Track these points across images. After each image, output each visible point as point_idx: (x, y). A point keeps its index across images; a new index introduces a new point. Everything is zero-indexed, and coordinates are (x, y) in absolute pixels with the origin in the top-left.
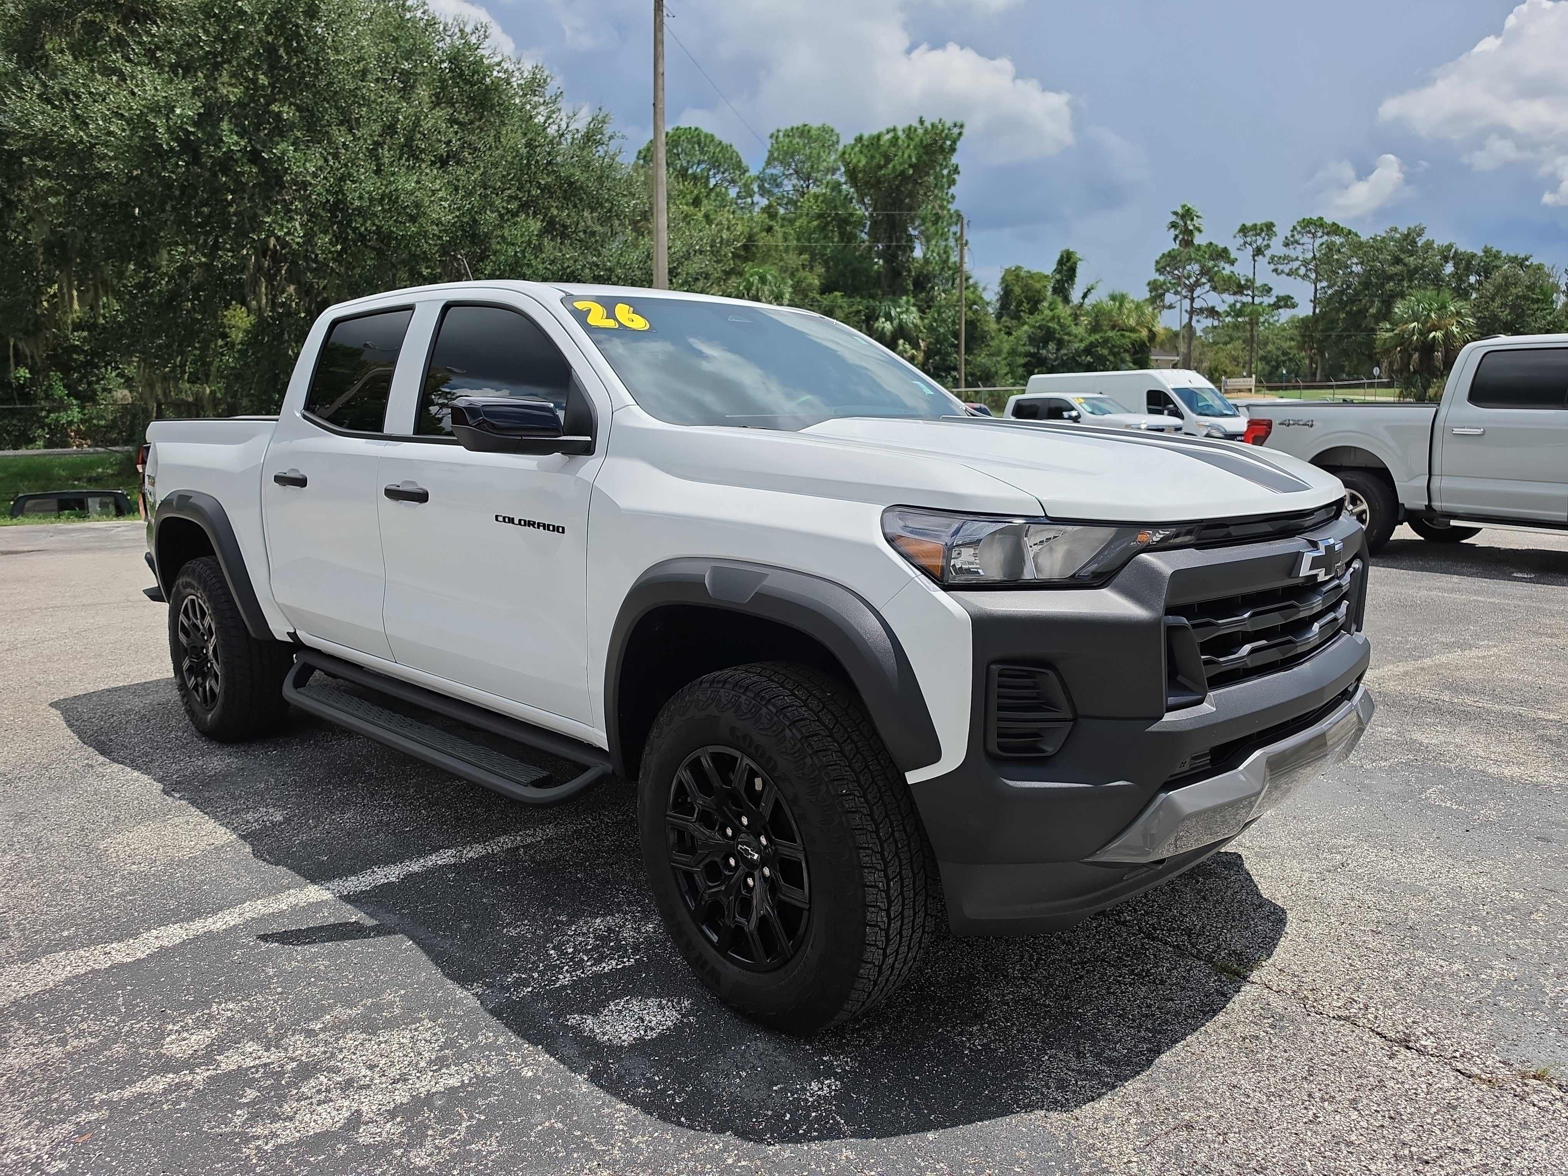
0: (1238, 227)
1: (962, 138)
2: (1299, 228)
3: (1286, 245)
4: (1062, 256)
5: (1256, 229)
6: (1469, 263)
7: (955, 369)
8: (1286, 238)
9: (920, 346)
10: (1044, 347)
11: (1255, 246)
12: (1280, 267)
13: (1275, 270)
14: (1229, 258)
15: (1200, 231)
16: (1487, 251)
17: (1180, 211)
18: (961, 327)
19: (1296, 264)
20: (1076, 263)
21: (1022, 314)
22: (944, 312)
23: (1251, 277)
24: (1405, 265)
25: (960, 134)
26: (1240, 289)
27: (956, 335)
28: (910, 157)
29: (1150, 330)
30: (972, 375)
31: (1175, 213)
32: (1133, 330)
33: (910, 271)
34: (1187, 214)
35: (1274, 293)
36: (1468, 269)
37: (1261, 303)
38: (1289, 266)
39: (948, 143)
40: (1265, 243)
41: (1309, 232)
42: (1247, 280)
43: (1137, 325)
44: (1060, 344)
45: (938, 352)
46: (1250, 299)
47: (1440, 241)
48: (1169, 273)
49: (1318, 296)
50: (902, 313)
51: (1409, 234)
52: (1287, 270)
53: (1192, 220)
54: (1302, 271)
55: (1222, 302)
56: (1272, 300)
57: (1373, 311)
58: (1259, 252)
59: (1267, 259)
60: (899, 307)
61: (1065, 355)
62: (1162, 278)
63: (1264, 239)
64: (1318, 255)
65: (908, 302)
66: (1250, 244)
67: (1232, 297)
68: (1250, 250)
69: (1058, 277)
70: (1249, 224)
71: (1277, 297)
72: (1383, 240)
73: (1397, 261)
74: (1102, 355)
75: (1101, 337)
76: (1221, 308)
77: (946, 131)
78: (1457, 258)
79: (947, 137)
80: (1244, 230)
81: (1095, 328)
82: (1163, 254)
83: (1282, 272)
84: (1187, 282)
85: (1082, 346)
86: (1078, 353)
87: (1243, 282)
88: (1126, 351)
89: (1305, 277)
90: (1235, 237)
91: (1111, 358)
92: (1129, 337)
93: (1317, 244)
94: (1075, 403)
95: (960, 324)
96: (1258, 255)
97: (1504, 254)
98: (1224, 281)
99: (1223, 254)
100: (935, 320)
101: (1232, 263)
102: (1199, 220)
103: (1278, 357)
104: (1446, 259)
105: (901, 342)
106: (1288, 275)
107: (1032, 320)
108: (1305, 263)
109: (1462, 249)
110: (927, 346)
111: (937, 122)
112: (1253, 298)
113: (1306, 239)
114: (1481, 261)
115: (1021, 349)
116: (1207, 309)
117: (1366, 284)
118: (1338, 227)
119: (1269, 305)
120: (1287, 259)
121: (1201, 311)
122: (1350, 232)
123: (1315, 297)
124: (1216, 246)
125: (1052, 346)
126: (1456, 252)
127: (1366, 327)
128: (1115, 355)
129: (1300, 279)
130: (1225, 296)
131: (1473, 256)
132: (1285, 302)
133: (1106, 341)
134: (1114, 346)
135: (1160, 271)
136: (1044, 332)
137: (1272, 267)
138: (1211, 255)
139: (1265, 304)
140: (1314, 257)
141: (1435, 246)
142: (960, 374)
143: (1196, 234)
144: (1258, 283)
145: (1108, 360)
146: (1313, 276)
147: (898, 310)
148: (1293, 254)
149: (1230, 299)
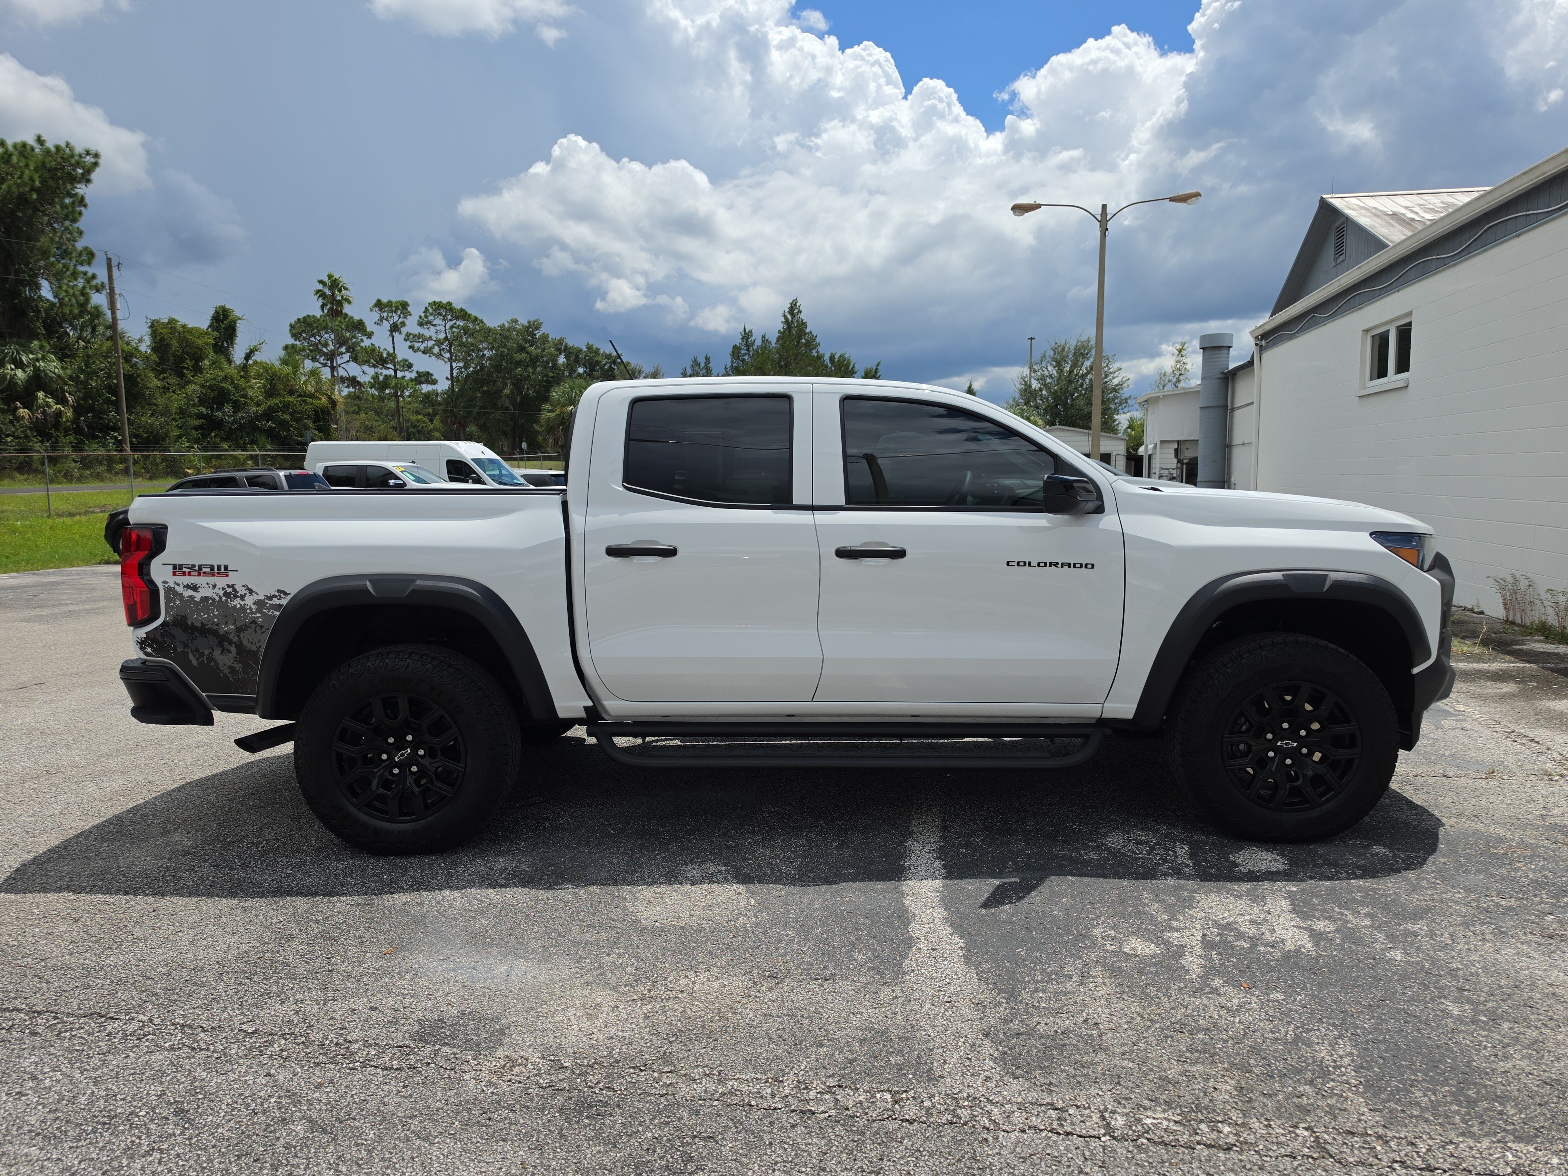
0: (374, 302)
1: (98, 170)
2: (431, 310)
3: (421, 324)
4: (216, 312)
5: (391, 306)
6: (577, 356)
7: (115, 429)
8: (420, 317)
9: (68, 401)
10: (218, 409)
11: (391, 322)
12: (417, 345)
13: (411, 347)
14: (365, 330)
15: (349, 302)
16: (589, 348)
17: (326, 279)
18: (119, 382)
19: (431, 343)
20: (235, 322)
21: (185, 371)
22: (94, 363)
23: (391, 351)
24: (527, 353)
25: (96, 164)
26: (382, 361)
27: (114, 391)
28: (31, 179)
29: (330, 398)
30: (137, 436)
31: (321, 282)
32: (312, 396)
33: (38, 311)
34: (335, 284)
35: (415, 368)
36: (577, 361)
37: (403, 377)
38: (425, 345)
39: (80, 171)
40: (401, 320)
41: (440, 314)
42: (388, 354)
43: (316, 391)
44: (237, 407)
45: (91, 409)
46: (392, 372)
47: (554, 336)
48: (305, 339)
49: (455, 375)
50: (38, 360)
51: (530, 326)
52: (422, 348)
53: (340, 291)
54: (436, 350)
55: (365, 374)
56: (414, 375)
57: (506, 392)
58: (395, 328)
59: (403, 336)
60: (32, 353)
61: (243, 418)
62: (298, 343)
63: (400, 317)
64: (449, 336)
65: (42, 347)
66: (387, 320)
67: (373, 369)
68: (386, 325)
69: (216, 334)
70: (385, 300)
71: (417, 372)
72: (509, 330)
73: (522, 349)
74: (284, 420)
75: (281, 402)
76: (362, 379)
77: (77, 158)
78: (569, 352)
79: (78, 164)
80: (379, 304)
81: (270, 392)
82: (299, 319)
83: (418, 349)
84: (325, 350)
85: (261, 410)
86: (257, 417)
87: (385, 355)
88: (309, 417)
89: (439, 356)
90: (372, 310)
91: (294, 424)
92: (312, 404)
93: (448, 327)
94: (397, 472)
95: (117, 378)
96: (395, 331)
97: (601, 352)
98: (367, 353)
99: (359, 326)
100: (83, 371)
101: (370, 335)
102: (347, 292)
103: (408, 428)
104: (560, 351)
105: (41, 394)
106: (424, 352)
107: (199, 379)
108: (439, 343)
109: (570, 344)
110: (77, 401)
111: (63, 145)
112: (395, 372)
113: (438, 321)
114: (586, 356)
115: (194, 411)
116: (348, 379)
117: (497, 367)
118: (466, 313)
119: (412, 380)
120: (420, 337)
121: (343, 380)
122: (476, 319)
123: (452, 374)
124: (352, 318)
125: (228, 408)
126: (566, 346)
127: (502, 405)
128: (297, 420)
129: (434, 357)
130: (365, 368)
131: (581, 351)
132: (426, 377)
133: (286, 406)
134: (295, 412)
135: (295, 336)
136: (216, 393)
137: (408, 343)
138: (347, 327)
139: (407, 378)
140: (446, 338)
141: (550, 339)
142: (123, 435)
143: (346, 305)
144: (399, 358)
145: (291, 426)
146: (448, 355)
147: (31, 356)
148: (426, 333)
149: (371, 371)
